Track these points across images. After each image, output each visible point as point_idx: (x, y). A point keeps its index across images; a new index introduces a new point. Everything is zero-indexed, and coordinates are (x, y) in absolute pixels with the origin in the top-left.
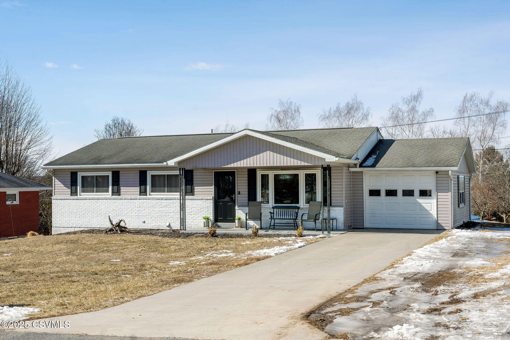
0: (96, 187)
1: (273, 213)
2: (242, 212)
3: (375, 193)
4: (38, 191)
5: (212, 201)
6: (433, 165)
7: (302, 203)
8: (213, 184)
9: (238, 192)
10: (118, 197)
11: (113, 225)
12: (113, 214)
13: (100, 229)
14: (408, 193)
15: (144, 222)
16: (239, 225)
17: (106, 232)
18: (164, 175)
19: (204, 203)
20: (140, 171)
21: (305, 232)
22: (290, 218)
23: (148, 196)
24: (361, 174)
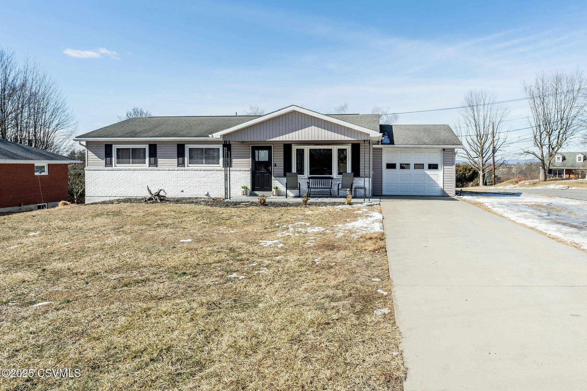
0: (132, 159)
1: (309, 183)
2: (278, 182)
3: (391, 166)
4: (67, 164)
5: (249, 172)
6: (441, 143)
7: (335, 174)
8: (250, 157)
9: (274, 165)
10: (156, 168)
11: (152, 195)
12: (151, 184)
13: (137, 198)
14: (419, 166)
15: (183, 191)
16: (276, 193)
17: (146, 201)
18: (203, 149)
19: (242, 174)
20: (178, 145)
21: (353, 200)
22: (322, 187)
23: (186, 168)
24: (381, 151)
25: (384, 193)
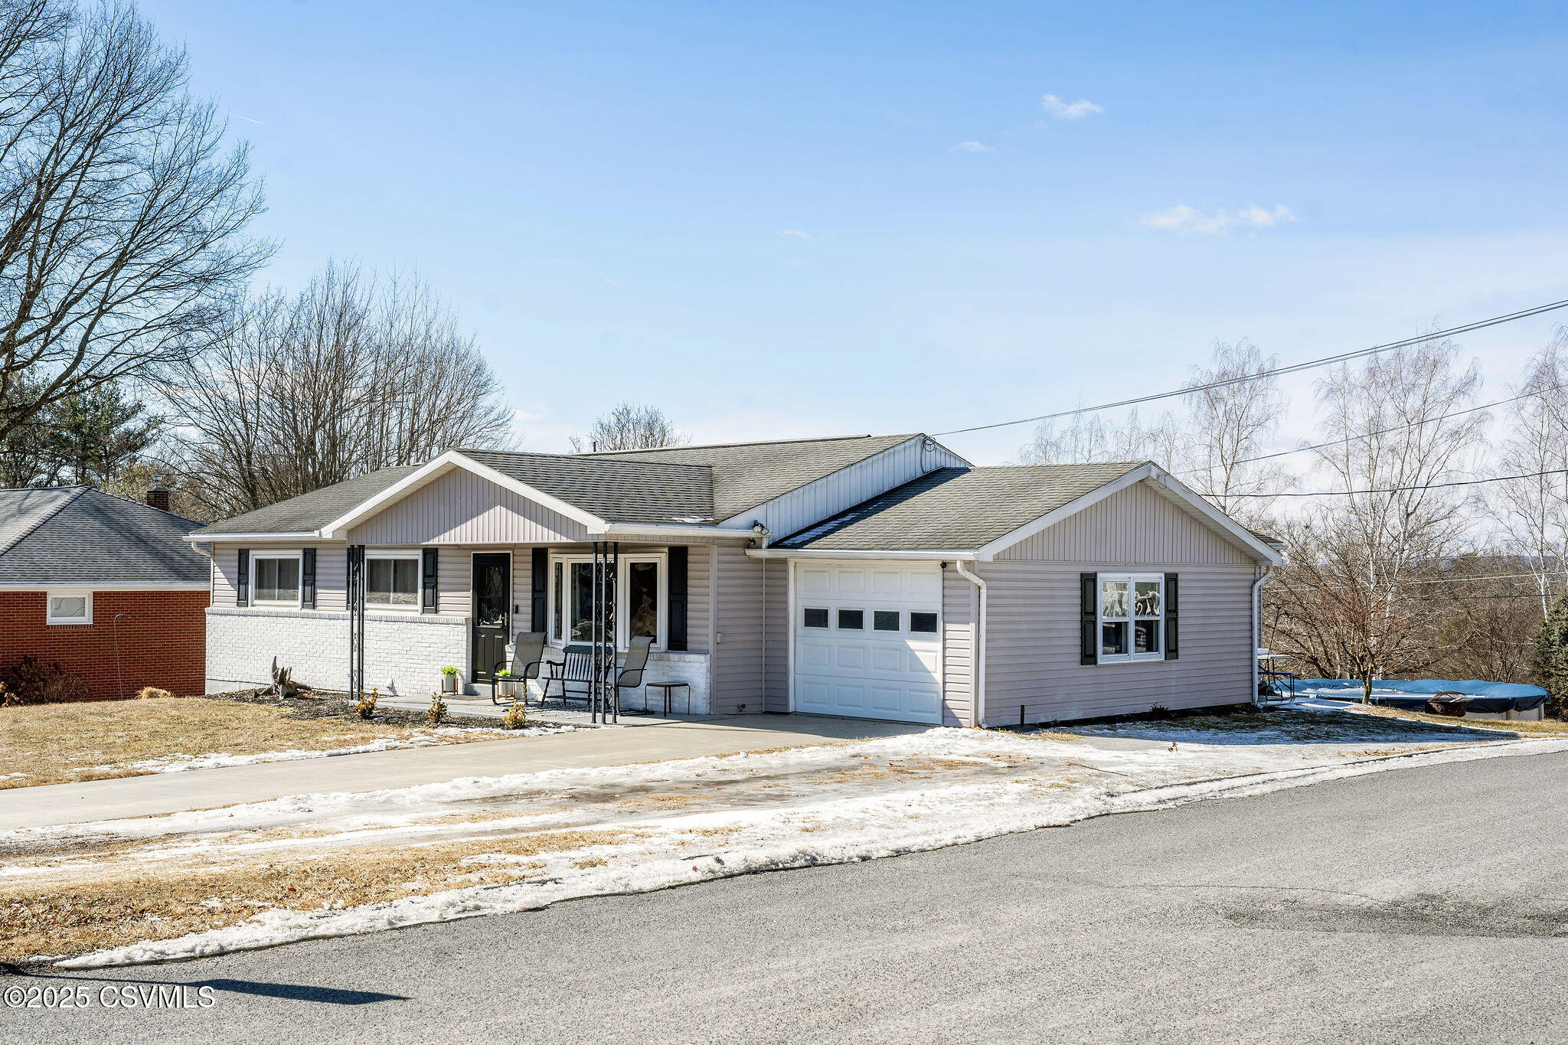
0: (279, 588)
1: (564, 664)
3: (816, 618)
5: (465, 628)
6: (938, 544)
7: (621, 640)
8: (469, 584)
9: (515, 608)
10: (310, 611)
14: (887, 621)
16: (505, 690)
17: (257, 696)
18: (387, 561)
19: (453, 633)
24: (782, 567)
25: (791, 709)
